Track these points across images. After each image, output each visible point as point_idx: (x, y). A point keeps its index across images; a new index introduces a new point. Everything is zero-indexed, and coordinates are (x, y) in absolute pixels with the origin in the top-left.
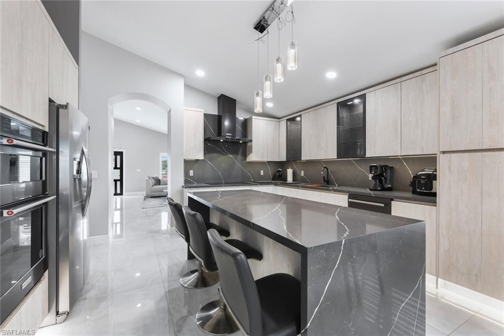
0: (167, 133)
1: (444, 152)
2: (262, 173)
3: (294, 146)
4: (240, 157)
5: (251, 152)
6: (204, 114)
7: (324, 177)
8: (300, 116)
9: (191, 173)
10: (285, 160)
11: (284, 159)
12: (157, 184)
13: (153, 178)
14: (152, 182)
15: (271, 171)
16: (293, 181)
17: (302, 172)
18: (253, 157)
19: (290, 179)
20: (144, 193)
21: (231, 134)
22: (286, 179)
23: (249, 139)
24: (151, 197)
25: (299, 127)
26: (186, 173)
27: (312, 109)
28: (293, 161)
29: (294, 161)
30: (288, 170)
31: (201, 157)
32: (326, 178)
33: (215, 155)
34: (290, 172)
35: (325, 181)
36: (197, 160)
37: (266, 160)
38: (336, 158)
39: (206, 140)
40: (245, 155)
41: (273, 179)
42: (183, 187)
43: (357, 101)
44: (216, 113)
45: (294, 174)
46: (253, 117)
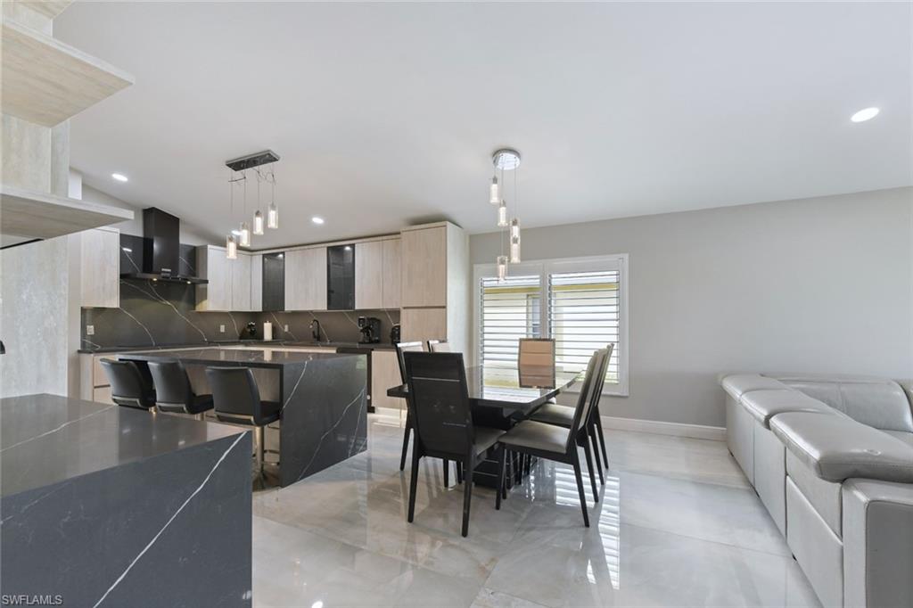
1: (405, 308)
2: (222, 329)
3: (273, 291)
4: (183, 305)
5: (204, 296)
6: (121, 235)
7: (314, 333)
8: (283, 253)
9: (91, 330)
10: (261, 310)
11: (259, 309)
15: (237, 327)
16: (273, 338)
17: (286, 327)
18: (209, 305)
19: (268, 335)
21: (169, 270)
22: (262, 336)
23: (201, 277)
25: (282, 267)
26: (83, 331)
27: (298, 248)
28: (273, 312)
29: (275, 312)
30: (265, 324)
31: (114, 303)
32: (316, 334)
33: (137, 301)
34: (268, 327)
35: (315, 337)
36: (103, 310)
37: (229, 309)
38: (326, 308)
39: (123, 277)
40: (193, 302)
41: (241, 338)
42: (79, 352)
43: (348, 248)
44: (140, 234)
45: (274, 330)
46: (209, 246)
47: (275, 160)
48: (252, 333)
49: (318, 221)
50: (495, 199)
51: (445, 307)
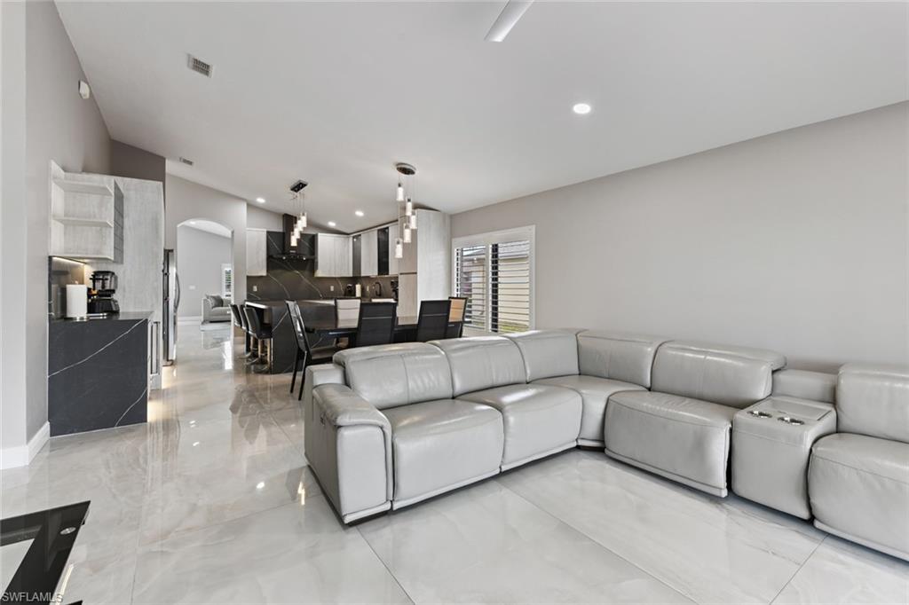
0: (230, 236)
2: (332, 288)
4: (307, 273)
5: (318, 268)
6: (267, 230)
7: (377, 292)
8: (361, 235)
9: (255, 289)
11: (353, 275)
12: (218, 306)
13: (214, 297)
14: (211, 302)
15: (342, 287)
16: (361, 296)
17: (369, 286)
18: (320, 273)
19: (358, 294)
20: (202, 318)
21: (295, 252)
22: (355, 295)
24: (211, 322)
25: (360, 245)
26: (249, 289)
27: (365, 232)
30: (356, 285)
31: (264, 273)
32: (379, 293)
33: (279, 271)
34: (358, 287)
35: (377, 295)
36: (261, 277)
37: (333, 276)
38: (378, 275)
39: (269, 257)
40: (312, 270)
41: (345, 295)
42: (246, 300)
44: (281, 230)
45: (363, 290)
46: (319, 234)
47: (305, 185)
48: (350, 292)
49: (359, 214)
50: (400, 198)
51: (416, 273)
